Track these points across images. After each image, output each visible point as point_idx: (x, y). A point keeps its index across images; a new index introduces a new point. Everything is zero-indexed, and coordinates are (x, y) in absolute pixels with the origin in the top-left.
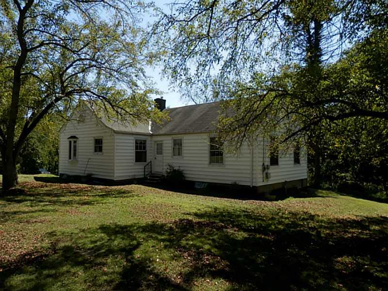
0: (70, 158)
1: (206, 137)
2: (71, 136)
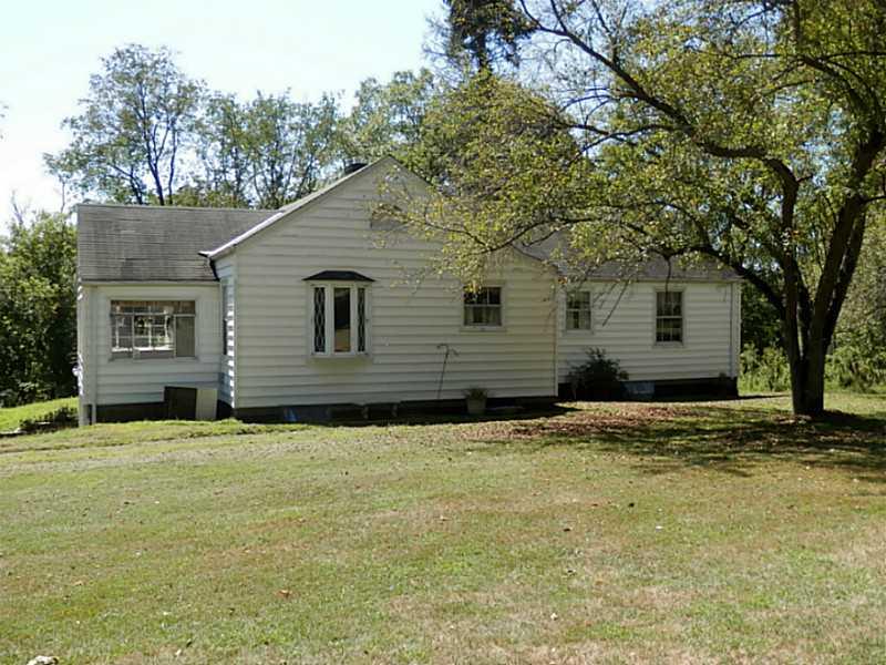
0: (320, 346)
1: (651, 291)
2: (324, 273)
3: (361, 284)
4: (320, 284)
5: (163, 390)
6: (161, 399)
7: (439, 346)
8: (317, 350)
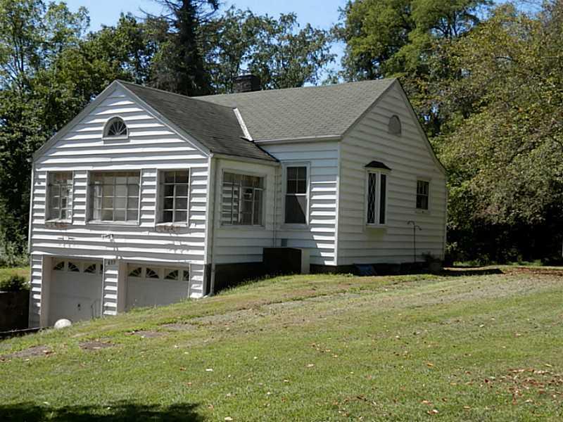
0: (371, 218)
2: (373, 162)
3: (384, 172)
4: (373, 170)
5: (261, 252)
6: (260, 260)
7: (409, 223)
8: (369, 222)
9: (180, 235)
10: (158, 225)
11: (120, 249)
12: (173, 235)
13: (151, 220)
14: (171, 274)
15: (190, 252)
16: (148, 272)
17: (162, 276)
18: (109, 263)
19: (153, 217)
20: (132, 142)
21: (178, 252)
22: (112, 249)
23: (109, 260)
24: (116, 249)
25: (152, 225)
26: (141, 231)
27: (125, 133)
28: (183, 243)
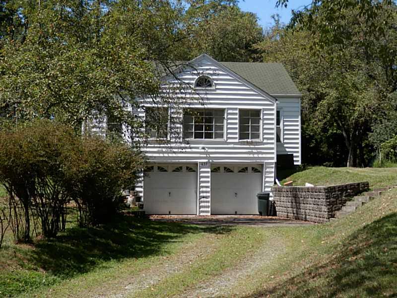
9: (256, 147)
10: (240, 141)
11: (211, 155)
12: (251, 146)
13: (235, 138)
14: (243, 169)
15: (264, 156)
16: (225, 169)
17: (236, 171)
18: (202, 165)
19: (237, 136)
20: (218, 92)
21: (256, 156)
22: (205, 156)
23: (202, 162)
24: (208, 156)
25: (237, 141)
26: (228, 144)
27: (210, 85)
28: (258, 151)
